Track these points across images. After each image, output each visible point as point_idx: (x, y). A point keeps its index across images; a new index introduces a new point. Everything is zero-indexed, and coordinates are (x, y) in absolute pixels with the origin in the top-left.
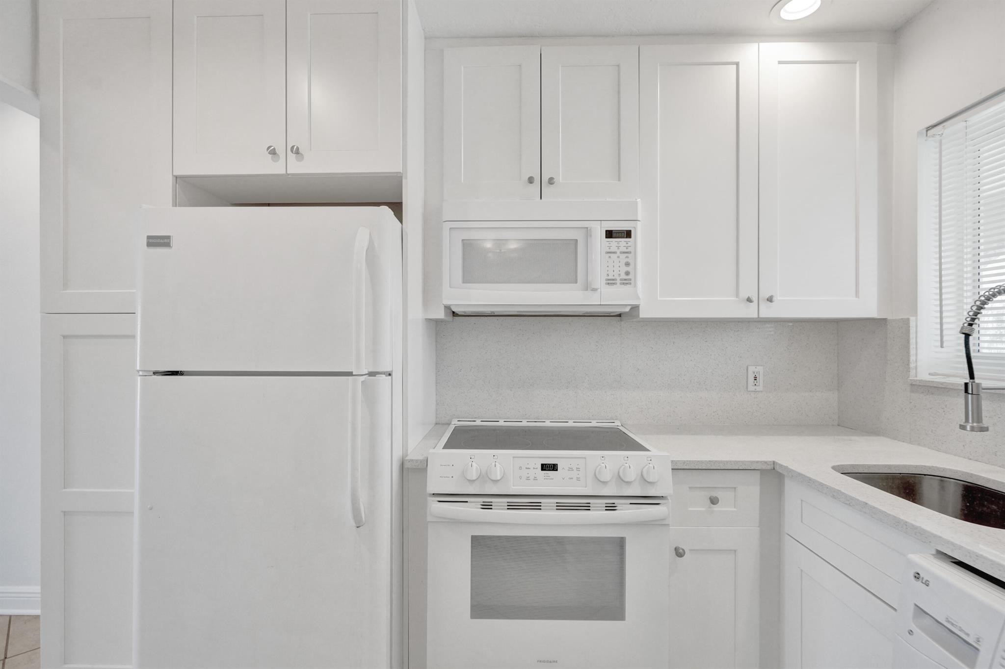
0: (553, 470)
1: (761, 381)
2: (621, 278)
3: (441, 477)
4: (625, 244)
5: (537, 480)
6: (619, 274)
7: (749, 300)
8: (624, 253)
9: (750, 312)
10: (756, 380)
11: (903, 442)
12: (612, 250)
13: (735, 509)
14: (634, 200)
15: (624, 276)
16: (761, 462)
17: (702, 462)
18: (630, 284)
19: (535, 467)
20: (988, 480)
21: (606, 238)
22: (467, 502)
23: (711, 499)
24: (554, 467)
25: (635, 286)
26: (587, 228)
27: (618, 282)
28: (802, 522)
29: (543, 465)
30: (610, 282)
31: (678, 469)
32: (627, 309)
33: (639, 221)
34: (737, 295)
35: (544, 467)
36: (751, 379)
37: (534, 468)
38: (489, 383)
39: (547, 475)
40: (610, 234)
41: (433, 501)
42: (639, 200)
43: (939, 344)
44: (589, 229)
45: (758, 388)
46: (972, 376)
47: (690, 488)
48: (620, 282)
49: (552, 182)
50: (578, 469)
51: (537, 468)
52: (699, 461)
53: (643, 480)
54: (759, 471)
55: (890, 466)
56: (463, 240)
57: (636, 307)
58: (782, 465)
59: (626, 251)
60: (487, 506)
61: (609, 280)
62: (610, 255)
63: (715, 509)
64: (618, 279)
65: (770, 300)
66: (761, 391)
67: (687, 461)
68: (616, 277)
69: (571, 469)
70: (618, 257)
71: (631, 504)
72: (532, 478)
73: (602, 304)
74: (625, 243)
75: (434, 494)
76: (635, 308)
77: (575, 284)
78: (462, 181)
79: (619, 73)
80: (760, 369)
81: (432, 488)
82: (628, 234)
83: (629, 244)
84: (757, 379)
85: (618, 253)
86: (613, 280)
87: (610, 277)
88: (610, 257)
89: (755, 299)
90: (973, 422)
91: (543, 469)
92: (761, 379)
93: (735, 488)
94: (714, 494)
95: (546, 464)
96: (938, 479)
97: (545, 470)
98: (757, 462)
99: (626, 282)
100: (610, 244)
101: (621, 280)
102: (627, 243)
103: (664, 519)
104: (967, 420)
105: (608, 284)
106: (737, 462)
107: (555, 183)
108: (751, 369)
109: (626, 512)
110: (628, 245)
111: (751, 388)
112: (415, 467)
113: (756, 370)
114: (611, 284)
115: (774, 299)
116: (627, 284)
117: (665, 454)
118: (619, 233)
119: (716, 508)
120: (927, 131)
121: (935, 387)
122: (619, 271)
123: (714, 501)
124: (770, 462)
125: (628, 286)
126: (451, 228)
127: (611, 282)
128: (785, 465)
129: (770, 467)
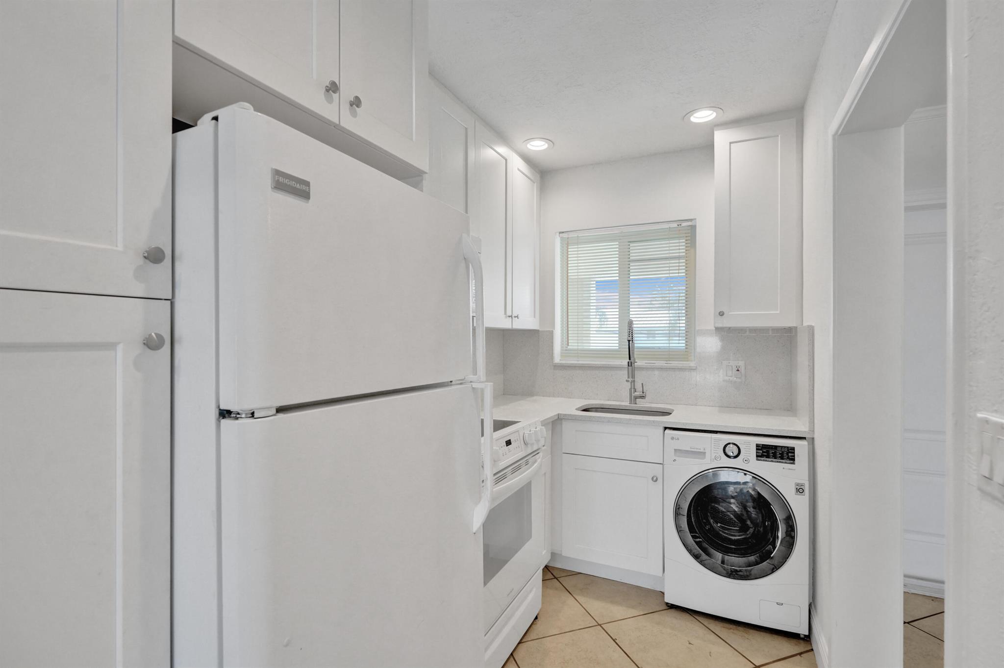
0: (510, 444)
7: (510, 316)
24: (510, 442)
29: (506, 442)
34: (505, 313)
37: (504, 446)
39: (509, 449)
50: (518, 440)
54: (552, 421)
69: (515, 441)
71: (532, 457)
89: (512, 316)
91: (507, 445)
121: (568, 366)
129: (557, 417)
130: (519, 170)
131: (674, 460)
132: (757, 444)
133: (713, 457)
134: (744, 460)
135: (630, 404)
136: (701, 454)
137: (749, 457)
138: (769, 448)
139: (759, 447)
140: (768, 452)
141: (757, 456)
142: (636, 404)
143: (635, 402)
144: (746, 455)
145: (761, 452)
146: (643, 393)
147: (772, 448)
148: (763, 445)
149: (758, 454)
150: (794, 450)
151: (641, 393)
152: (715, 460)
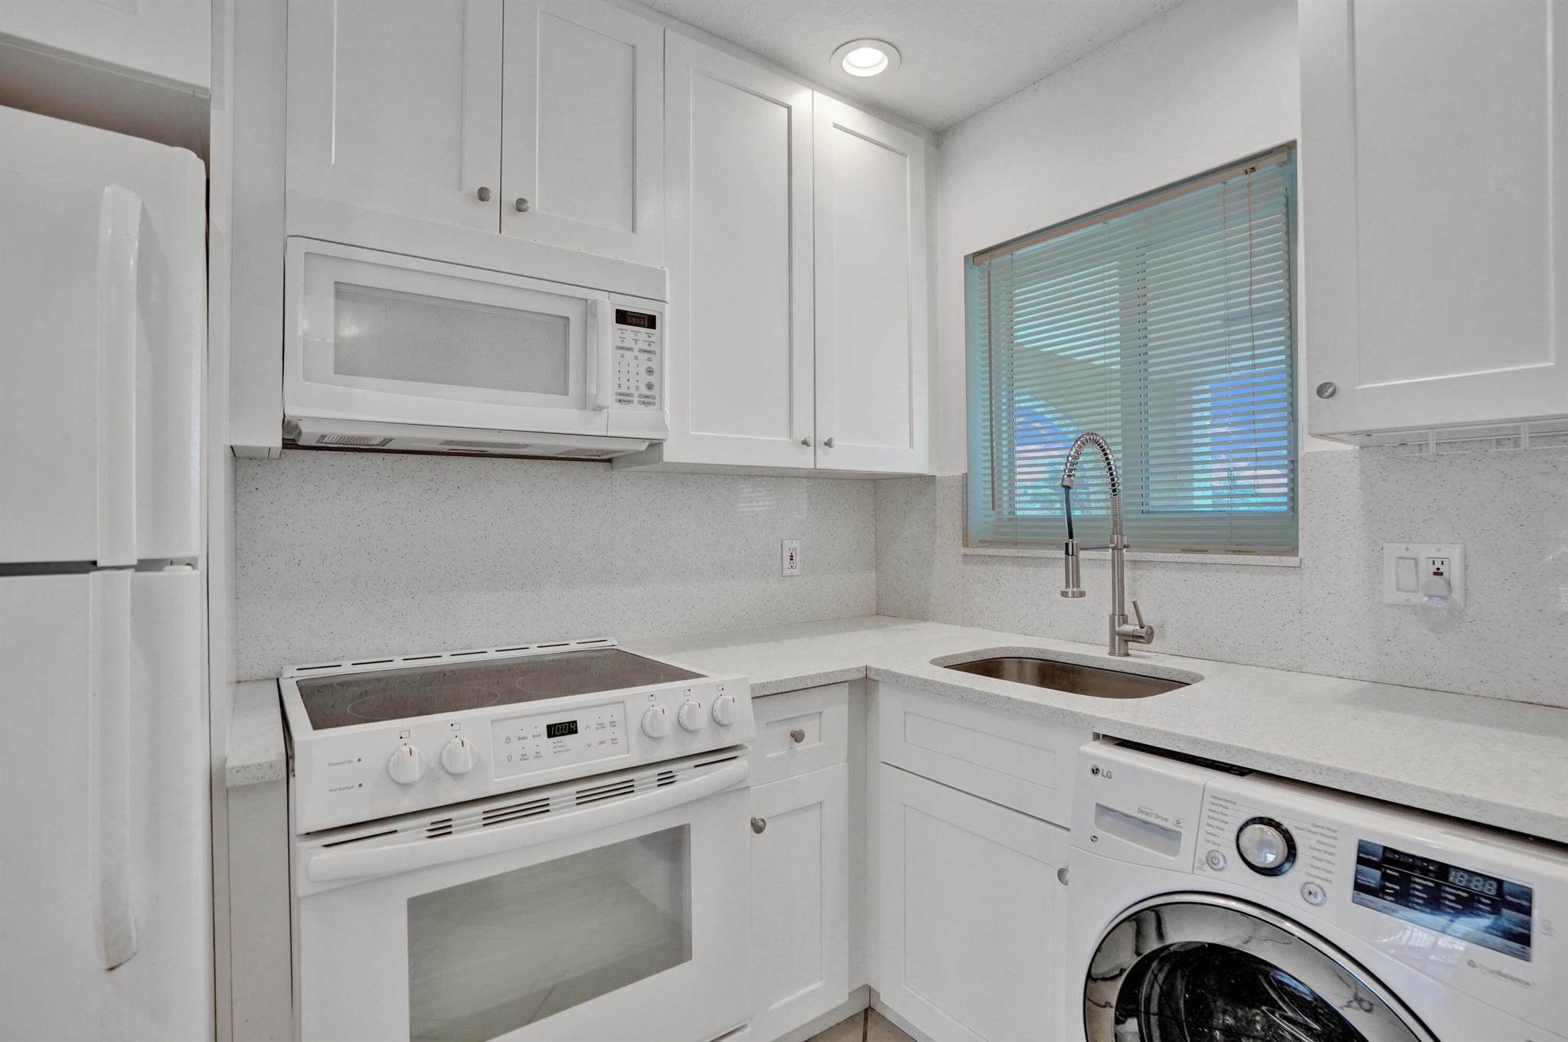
0: (569, 733)
1: (798, 561)
2: (640, 392)
3: (332, 790)
4: (646, 337)
5: (541, 756)
6: (637, 387)
7: (805, 443)
8: (644, 351)
9: (803, 460)
10: (791, 559)
11: (956, 624)
12: (626, 344)
13: (820, 744)
14: (659, 268)
15: (645, 391)
16: (853, 669)
17: (786, 681)
18: (654, 404)
19: (536, 734)
20: (1060, 653)
21: (617, 322)
22: (395, 831)
23: (792, 735)
24: (570, 728)
25: (661, 408)
26: (586, 300)
27: (636, 399)
28: (905, 741)
29: (549, 727)
30: (622, 398)
31: (761, 696)
32: (643, 446)
33: (667, 303)
34: (791, 436)
35: (554, 731)
36: (787, 558)
37: (534, 736)
38: (367, 585)
39: (559, 745)
40: (623, 317)
41: (312, 848)
42: (666, 269)
43: (991, 506)
44: (589, 302)
45: (795, 572)
46: (1071, 536)
47: (767, 724)
48: (638, 399)
49: (524, 206)
50: (613, 724)
51: (539, 735)
52: (782, 681)
53: (717, 723)
54: (847, 683)
55: (973, 653)
56: (336, 283)
57: (659, 443)
58: (879, 670)
59: (648, 348)
60: (441, 830)
61: (621, 394)
62: (623, 352)
63: (798, 749)
64: (636, 394)
65: (828, 444)
66: (798, 576)
67: (767, 683)
68: (632, 390)
69: (601, 726)
70: (636, 358)
71: (696, 766)
72: (531, 755)
73: (609, 435)
74: (647, 335)
75: (308, 834)
76: (655, 445)
77: (564, 396)
78: (333, 162)
79: (634, 60)
80: (796, 544)
81: (308, 818)
82: (650, 322)
83: (652, 339)
84: (794, 558)
85: (636, 351)
86: (628, 395)
87: (623, 390)
88: (623, 356)
89: (812, 442)
90: (1073, 587)
91: (550, 735)
92: (797, 559)
93: (820, 713)
94: (796, 727)
95: (555, 725)
96: (1016, 662)
97: (555, 736)
98: (849, 670)
99: (647, 401)
100: (622, 333)
101: (640, 396)
102: (650, 337)
103: (744, 780)
104: (1067, 586)
105: (620, 401)
106: (826, 675)
107: (529, 210)
108: (787, 544)
109: (692, 781)
110: (650, 340)
111: (787, 572)
112: (255, 781)
113: (793, 546)
114: (625, 401)
115: (834, 443)
116: (649, 403)
117: (740, 676)
118: (636, 317)
119: (799, 747)
120: (974, 257)
121: (989, 556)
122: (638, 381)
123: (797, 737)
124: (862, 667)
125: (650, 407)
126: (306, 253)
127: (624, 398)
128: (886, 668)
129: (862, 675)
130: (836, 126)
131: (1094, 838)
132: (1360, 841)
133: (1202, 855)
134: (1306, 893)
135: (1110, 654)
136: (1167, 836)
137: (1324, 885)
138: (1412, 867)
139: (1368, 856)
140: (1405, 881)
141: (1359, 887)
142: (1128, 655)
143: (1122, 652)
144: (1315, 872)
145: (1377, 873)
146: (1142, 627)
147: (1425, 871)
148: (1386, 849)
149: (1363, 880)
150: (1530, 900)
151: (1138, 628)
152: (1207, 867)
